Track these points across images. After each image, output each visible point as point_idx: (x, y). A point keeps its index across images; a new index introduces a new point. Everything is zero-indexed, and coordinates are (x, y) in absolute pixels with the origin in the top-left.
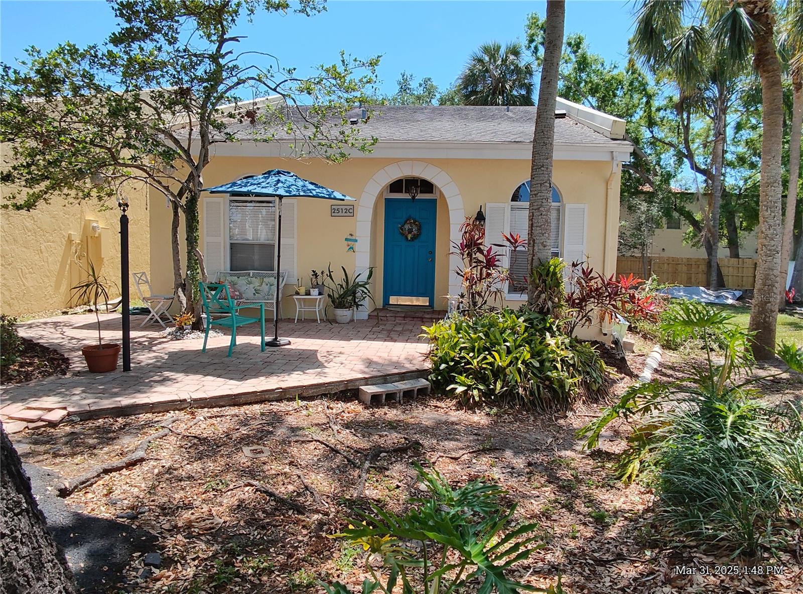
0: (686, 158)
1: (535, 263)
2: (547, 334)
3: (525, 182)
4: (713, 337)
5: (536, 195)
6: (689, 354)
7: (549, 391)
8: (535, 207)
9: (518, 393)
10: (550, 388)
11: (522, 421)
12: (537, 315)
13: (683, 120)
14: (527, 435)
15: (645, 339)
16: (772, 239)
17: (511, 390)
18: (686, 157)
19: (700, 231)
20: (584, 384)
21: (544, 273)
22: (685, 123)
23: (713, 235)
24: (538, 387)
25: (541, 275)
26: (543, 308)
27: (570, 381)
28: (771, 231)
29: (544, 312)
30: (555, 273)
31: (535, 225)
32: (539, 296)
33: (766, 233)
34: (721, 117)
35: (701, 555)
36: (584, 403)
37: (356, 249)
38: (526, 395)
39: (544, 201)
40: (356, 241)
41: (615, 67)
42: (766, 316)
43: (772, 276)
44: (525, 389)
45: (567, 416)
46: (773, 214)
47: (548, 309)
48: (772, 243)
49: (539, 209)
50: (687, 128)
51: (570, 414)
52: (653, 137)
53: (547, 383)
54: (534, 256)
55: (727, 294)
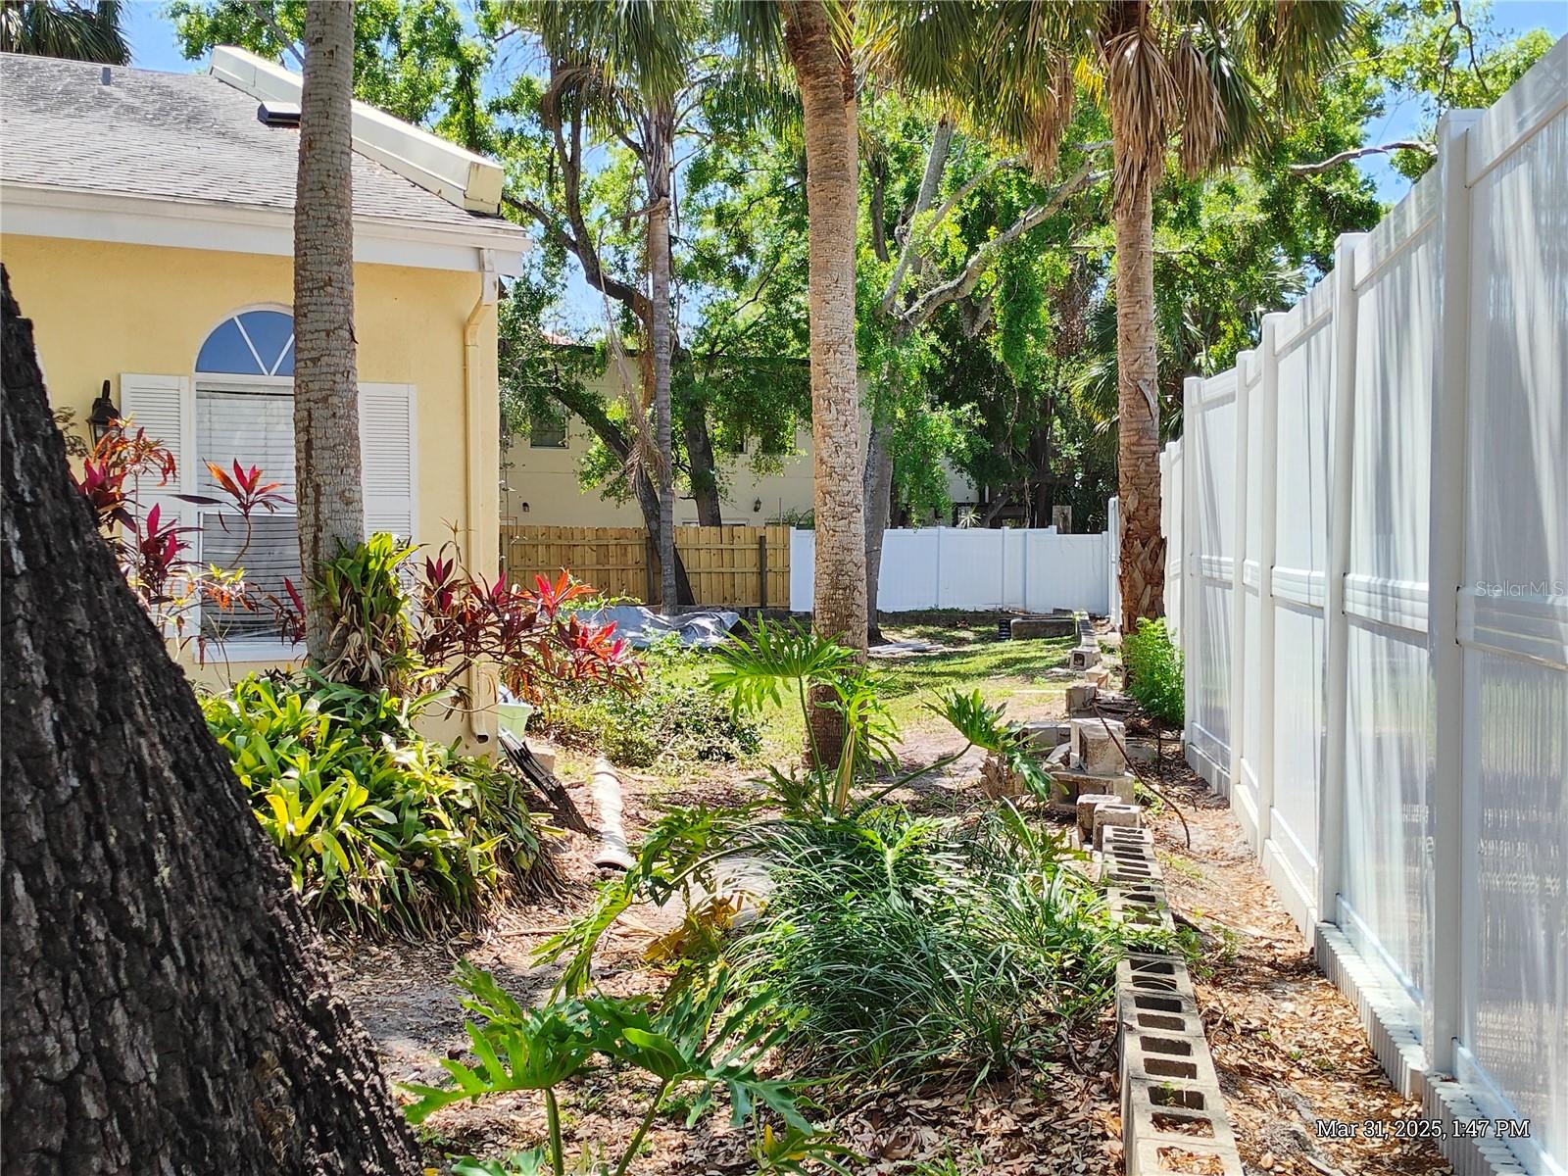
0: (575, 250)
1: (326, 549)
2: (386, 738)
3: (234, 315)
4: (724, 726)
5: (315, 360)
6: (678, 773)
7: (427, 884)
8: (314, 396)
9: (349, 903)
10: (430, 875)
11: (375, 971)
12: (348, 691)
13: (561, 145)
14: (407, 999)
15: (565, 744)
16: (844, 478)
17: (330, 896)
18: (574, 246)
19: (625, 454)
20: (505, 855)
21: (355, 577)
22: (568, 151)
23: (655, 462)
24: (400, 874)
25: (345, 582)
26: (357, 672)
27: (477, 849)
28: (842, 458)
29: (363, 682)
30: (383, 576)
31: (316, 443)
32: (342, 641)
33: (831, 462)
34: (660, 149)
35: (917, 1102)
36: (509, 904)
38: (371, 901)
39: (338, 378)
44: (365, 887)
45: (481, 943)
47: (372, 671)
48: (845, 486)
49: (325, 399)
50: (573, 167)
51: (487, 935)
53: (419, 863)
54: (320, 529)
55: (705, 622)
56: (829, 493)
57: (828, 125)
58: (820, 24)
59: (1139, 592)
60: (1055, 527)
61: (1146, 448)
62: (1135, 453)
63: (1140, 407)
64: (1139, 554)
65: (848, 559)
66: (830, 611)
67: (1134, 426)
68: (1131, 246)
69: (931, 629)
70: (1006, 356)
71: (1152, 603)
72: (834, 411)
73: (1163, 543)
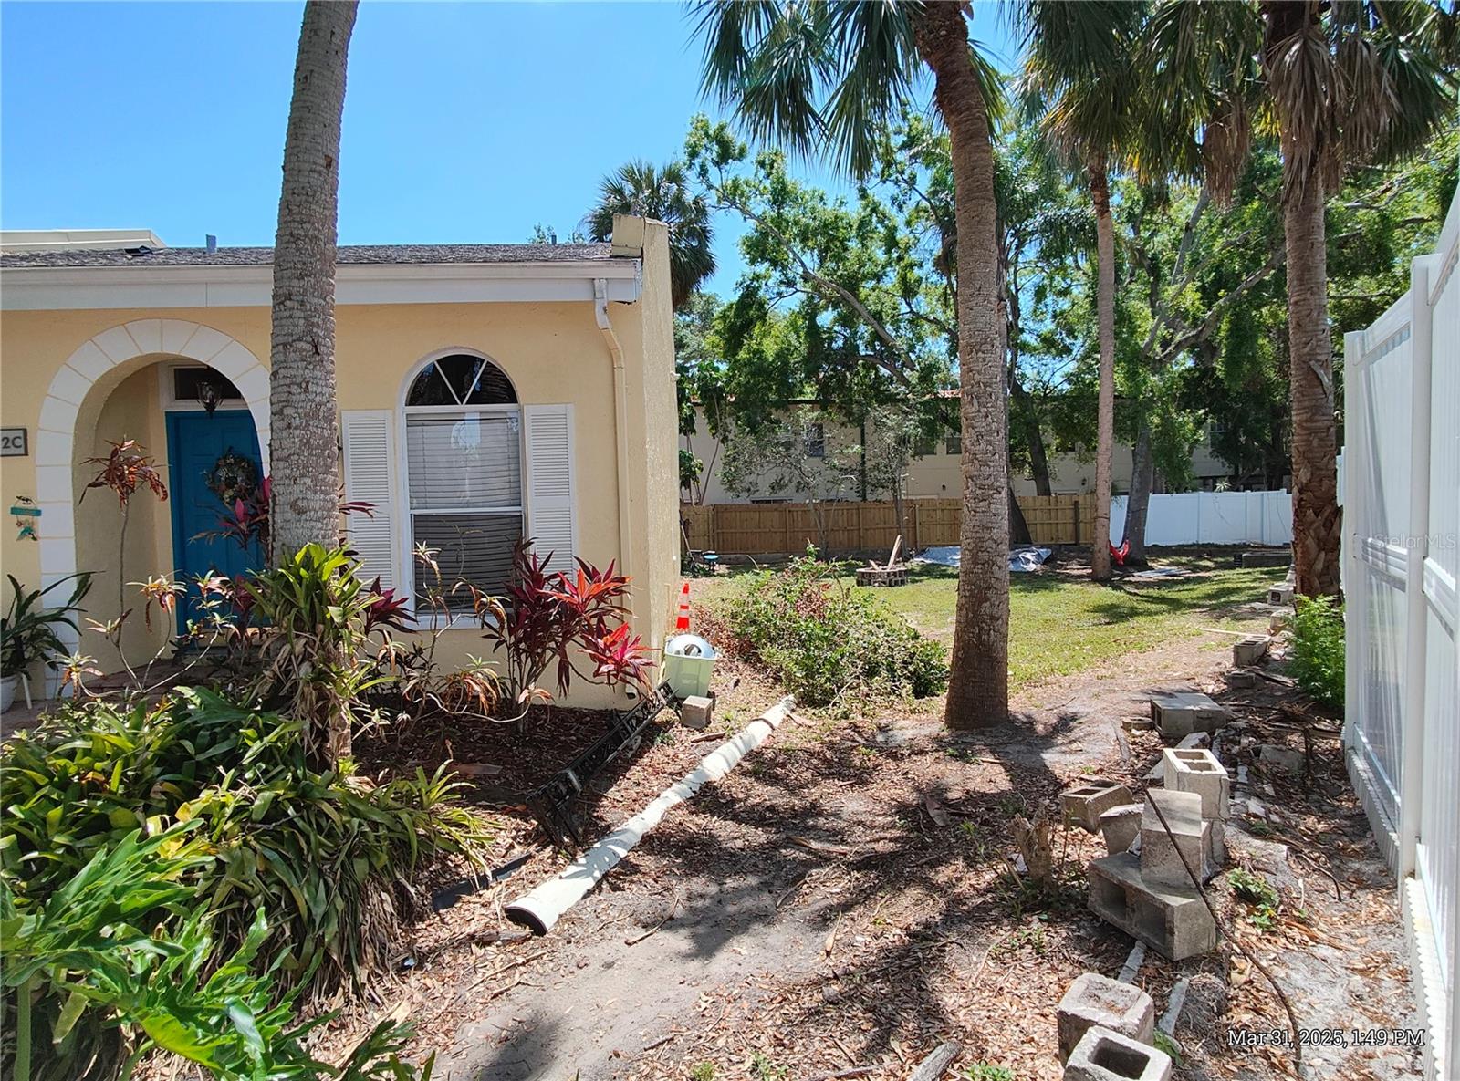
5: (275, 373)
28: (983, 445)
33: (974, 449)
37: (40, 530)
40: (38, 513)
41: (842, 203)
42: (981, 629)
43: (990, 543)
46: (984, 410)
48: (986, 471)
52: (912, 311)
54: (274, 539)
55: (1028, 555)
56: (971, 478)
57: (970, 153)
58: (963, 69)
59: (1313, 556)
60: (1285, 490)
61: (1319, 424)
62: (1307, 429)
63: (1311, 386)
64: (1312, 523)
65: (988, 536)
66: (970, 583)
67: (1306, 404)
68: (1301, 239)
69: (1184, 560)
70: (1228, 374)
71: (1326, 568)
72: (976, 404)
73: (1338, 512)
